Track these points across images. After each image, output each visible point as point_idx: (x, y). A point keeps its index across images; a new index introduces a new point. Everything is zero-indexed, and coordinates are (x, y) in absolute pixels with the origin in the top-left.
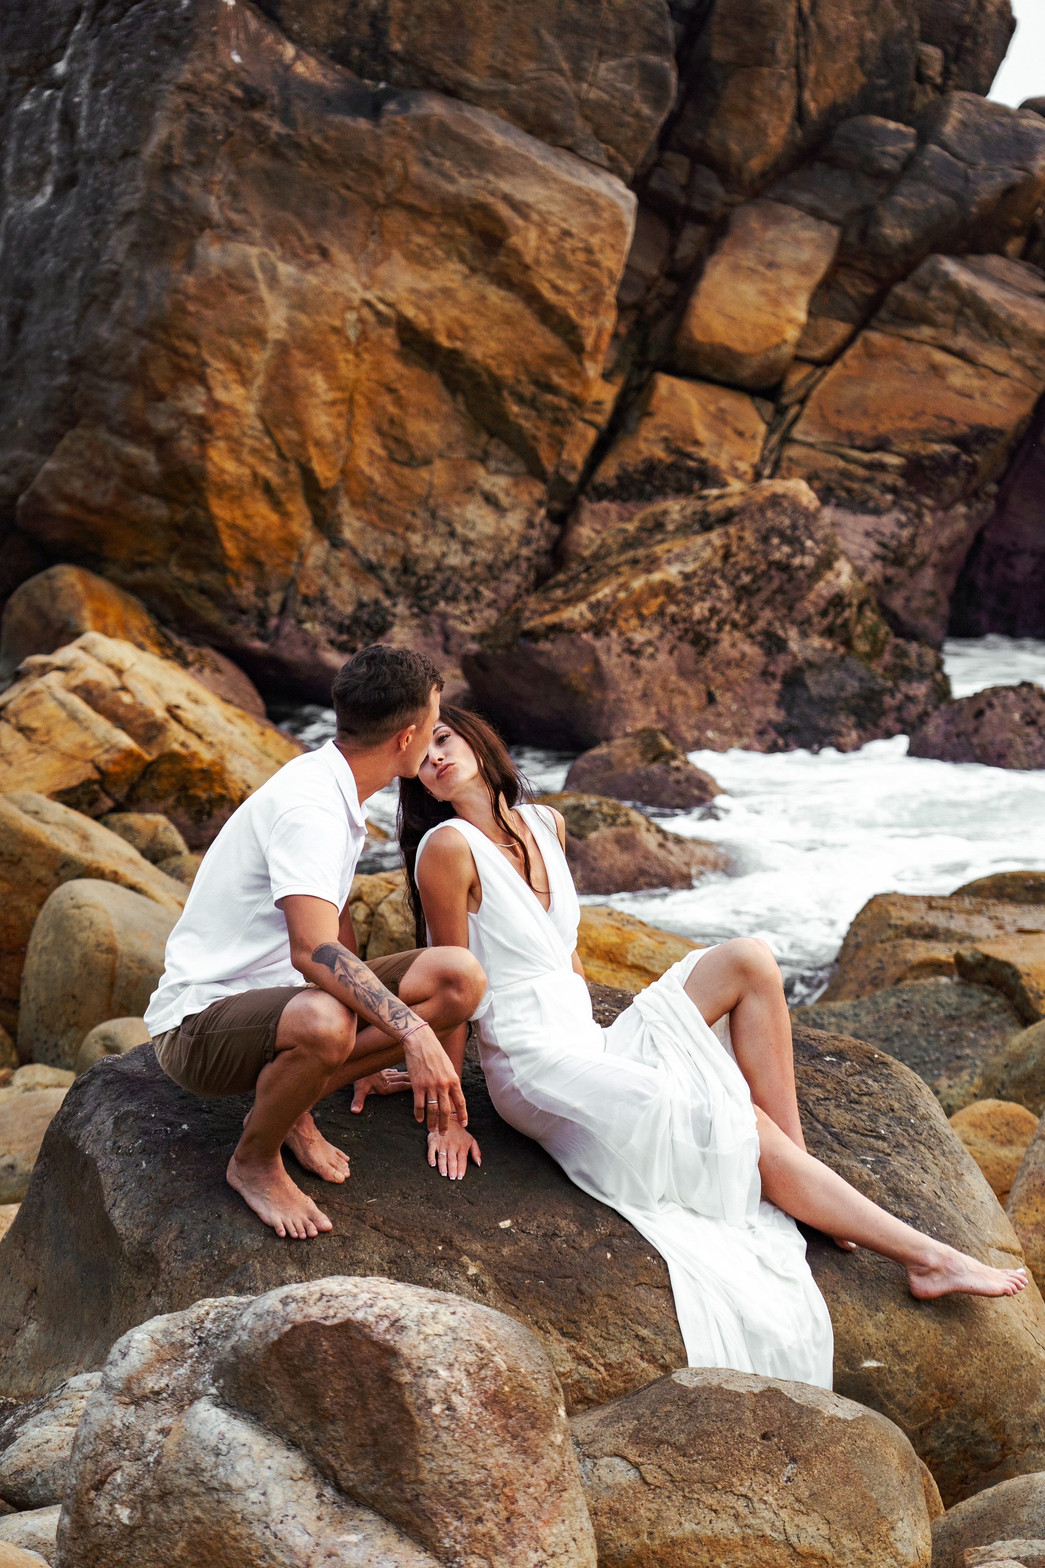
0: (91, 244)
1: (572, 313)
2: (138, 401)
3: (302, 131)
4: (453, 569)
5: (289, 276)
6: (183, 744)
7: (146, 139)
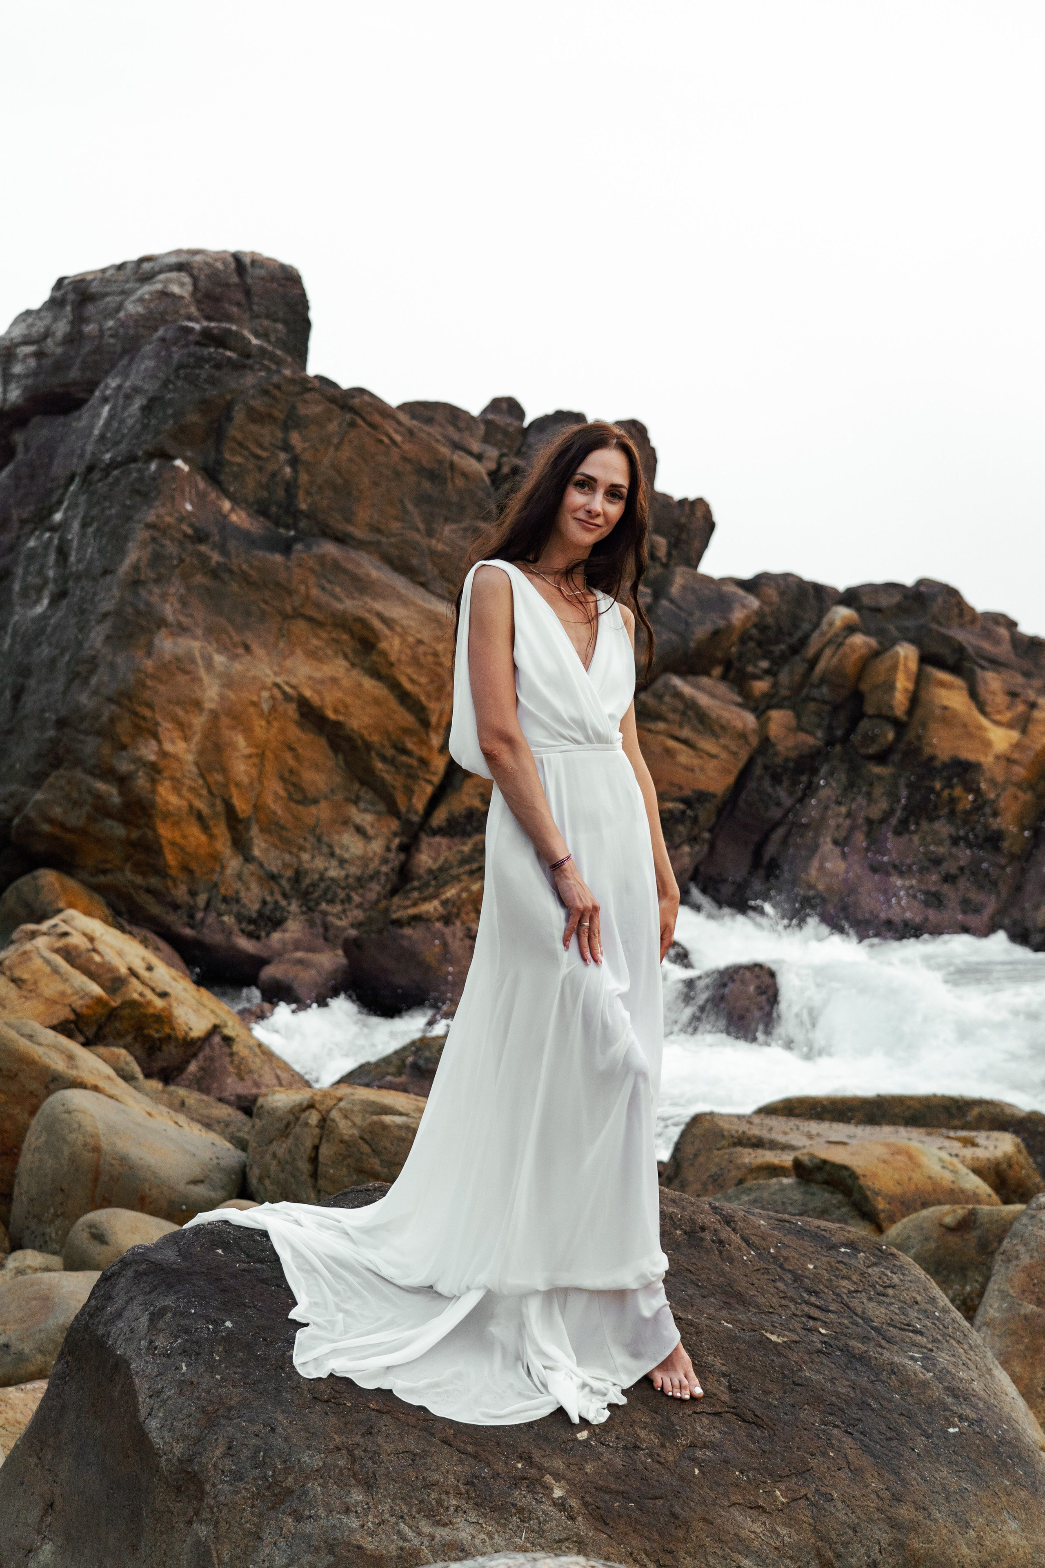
0: (76, 637)
1: (423, 698)
2: (106, 750)
3: (235, 561)
4: (332, 880)
5: (222, 664)
6: (141, 994)
7: (122, 560)
